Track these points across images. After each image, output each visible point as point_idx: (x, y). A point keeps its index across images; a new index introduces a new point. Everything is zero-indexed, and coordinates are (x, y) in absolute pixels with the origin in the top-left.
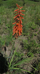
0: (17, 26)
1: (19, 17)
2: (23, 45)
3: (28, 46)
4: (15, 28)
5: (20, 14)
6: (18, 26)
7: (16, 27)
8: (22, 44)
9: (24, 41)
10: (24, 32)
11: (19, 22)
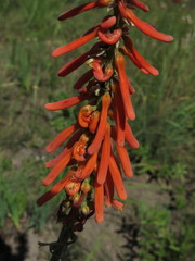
0: (87, 131)
1: (109, 48)
2: (135, 235)
3: (167, 249)
4: (70, 145)
5: (120, 25)
6: (92, 136)
7: (75, 139)
8: (130, 229)
9: (144, 208)
10: (153, 154)
11: (107, 98)
